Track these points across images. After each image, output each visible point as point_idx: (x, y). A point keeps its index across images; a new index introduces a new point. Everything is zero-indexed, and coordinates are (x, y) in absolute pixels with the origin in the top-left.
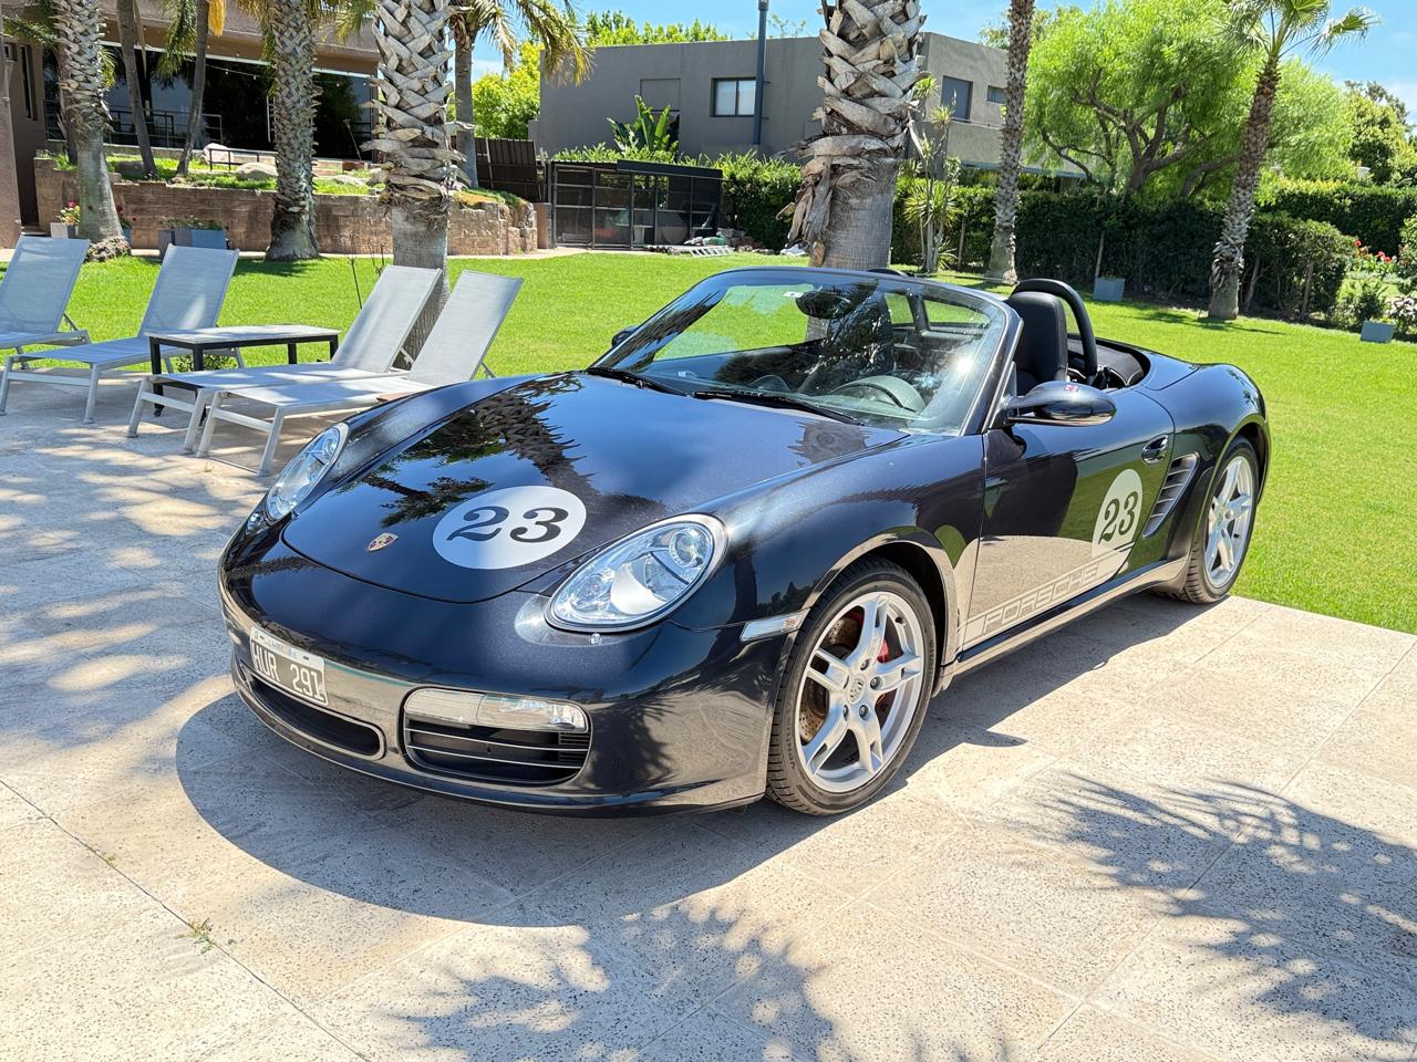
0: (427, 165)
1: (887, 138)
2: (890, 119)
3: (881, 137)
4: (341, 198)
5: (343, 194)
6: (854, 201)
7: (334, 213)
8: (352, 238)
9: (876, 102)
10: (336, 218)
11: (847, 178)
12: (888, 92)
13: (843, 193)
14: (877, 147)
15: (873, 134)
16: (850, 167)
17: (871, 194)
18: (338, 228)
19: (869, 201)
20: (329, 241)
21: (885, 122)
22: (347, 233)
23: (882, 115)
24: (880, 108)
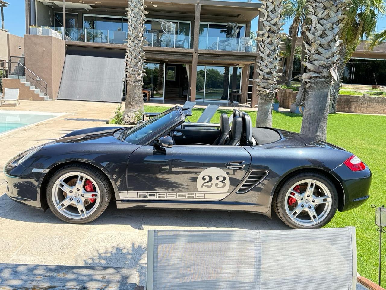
0: (265, 85)
1: (320, 73)
2: (320, 67)
3: (318, 73)
4: (353, 96)
5: (354, 95)
6: (310, 92)
7: (350, 101)
8: (355, 108)
9: (315, 62)
10: (351, 102)
11: (308, 85)
12: (319, 59)
13: (308, 90)
14: (315, 76)
15: (314, 72)
16: (309, 82)
17: (315, 90)
18: (351, 105)
19: (314, 92)
20: (347, 109)
21: (318, 68)
22: (353, 107)
23: (317, 66)
24: (316, 64)
